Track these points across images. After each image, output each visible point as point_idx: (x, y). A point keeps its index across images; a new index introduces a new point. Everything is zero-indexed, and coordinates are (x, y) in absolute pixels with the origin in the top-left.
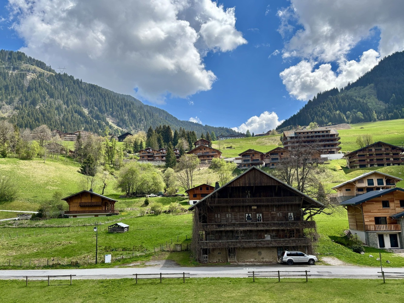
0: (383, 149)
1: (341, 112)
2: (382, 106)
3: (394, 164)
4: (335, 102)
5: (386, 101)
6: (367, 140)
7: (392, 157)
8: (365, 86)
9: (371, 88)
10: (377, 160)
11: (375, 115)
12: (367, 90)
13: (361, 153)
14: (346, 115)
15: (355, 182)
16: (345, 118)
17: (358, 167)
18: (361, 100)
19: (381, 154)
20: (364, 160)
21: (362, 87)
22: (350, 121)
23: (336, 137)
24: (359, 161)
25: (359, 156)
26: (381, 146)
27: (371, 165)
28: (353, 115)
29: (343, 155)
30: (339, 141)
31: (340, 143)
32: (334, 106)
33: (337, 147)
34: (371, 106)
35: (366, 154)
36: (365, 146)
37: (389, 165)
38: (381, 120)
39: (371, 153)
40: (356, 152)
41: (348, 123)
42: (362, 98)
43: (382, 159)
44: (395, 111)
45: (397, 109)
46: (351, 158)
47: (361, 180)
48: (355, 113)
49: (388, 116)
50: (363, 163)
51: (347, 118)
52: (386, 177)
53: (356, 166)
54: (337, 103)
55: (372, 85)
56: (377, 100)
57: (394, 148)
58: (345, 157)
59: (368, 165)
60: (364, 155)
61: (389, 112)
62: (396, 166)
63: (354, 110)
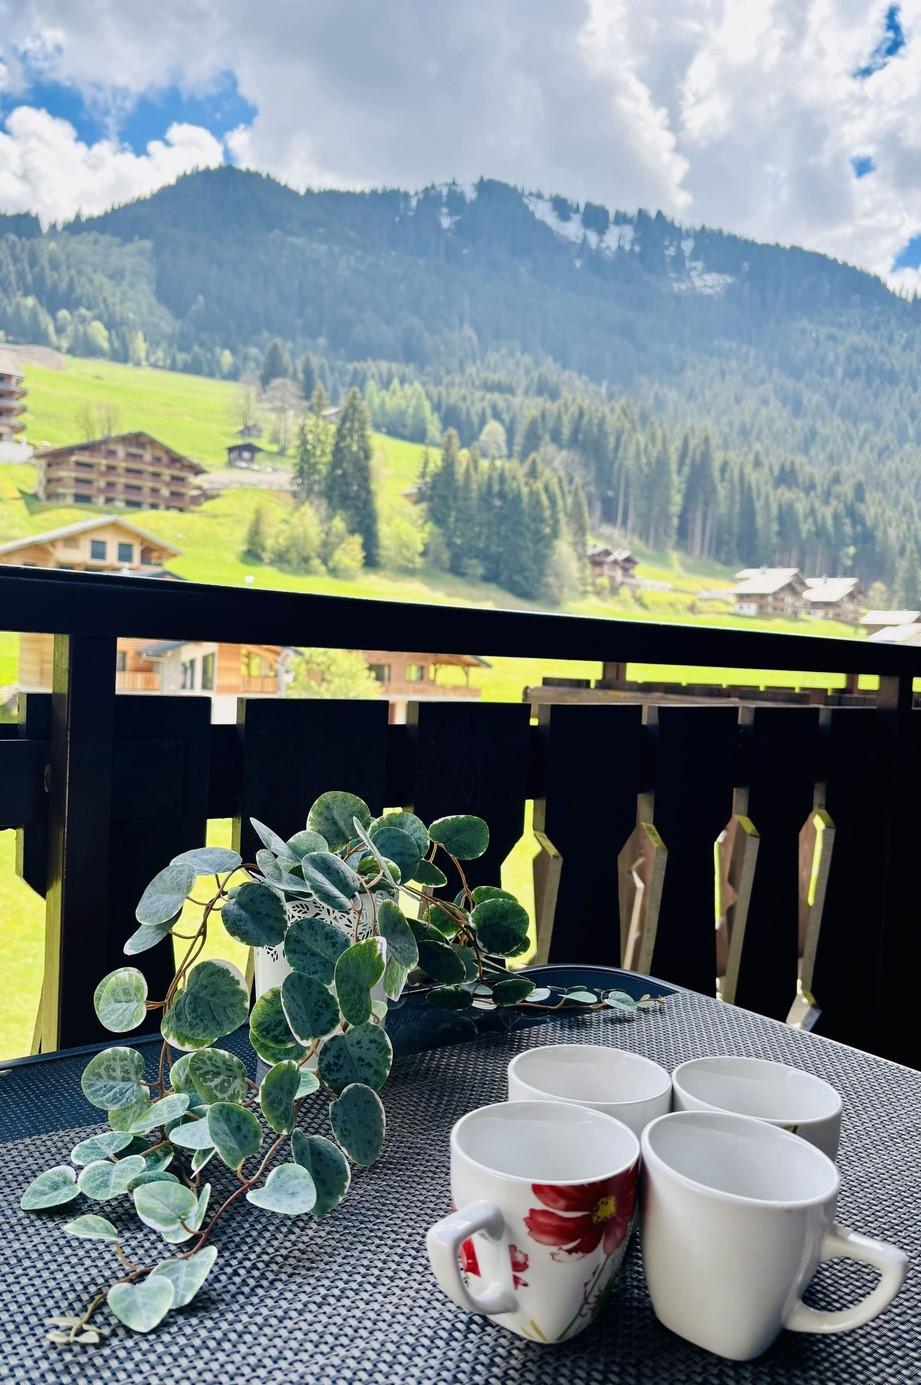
0: (148, 456)
1: (41, 303)
2: (167, 324)
3: (168, 508)
4: (26, 264)
5: (179, 312)
6: (109, 419)
7: (168, 485)
8: (127, 240)
9: (141, 252)
10: (128, 487)
11: (140, 346)
12: (133, 255)
13: (85, 458)
14: (55, 320)
15: (53, 542)
16: (51, 329)
17: (70, 500)
18: (108, 285)
19: (139, 472)
20: (89, 482)
21: (118, 240)
22: (65, 344)
23: (13, 386)
24: (78, 480)
25: (78, 464)
26: (142, 446)
27: (109, 500)
28: (76, 329)
29: (30, 452)
30: (23, 402)
31: (24, 410)
32: (21, 276)
33: (15, 421)
34: (134, 312)
35: (99, 464)
36: (98, 436)
37: (154, 506)
38: (155, 366)
39: (112, 462)
40: (71, 451)
41: (58, 349)
42: (111, 277)
43: (138, 488)
44: (196, 348)
45: (202, 344)
46: (54, 468)
47: (71, 540)
48: (83, 320)
49: (174, 361)
50: (84, 490)
51: (60, 331)
52: (143, 540)
53: (64, 495)
54: (31, 270)
55: (147, 244)
56: (153, 299)
57: (175, 460)
58: (34, 461)
59: (97, 497)
60: (89, 466)
61: (182, 349)
62: (173, 514)
63: (83, 311)
